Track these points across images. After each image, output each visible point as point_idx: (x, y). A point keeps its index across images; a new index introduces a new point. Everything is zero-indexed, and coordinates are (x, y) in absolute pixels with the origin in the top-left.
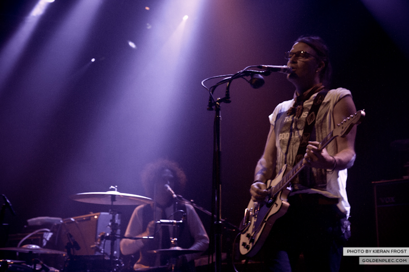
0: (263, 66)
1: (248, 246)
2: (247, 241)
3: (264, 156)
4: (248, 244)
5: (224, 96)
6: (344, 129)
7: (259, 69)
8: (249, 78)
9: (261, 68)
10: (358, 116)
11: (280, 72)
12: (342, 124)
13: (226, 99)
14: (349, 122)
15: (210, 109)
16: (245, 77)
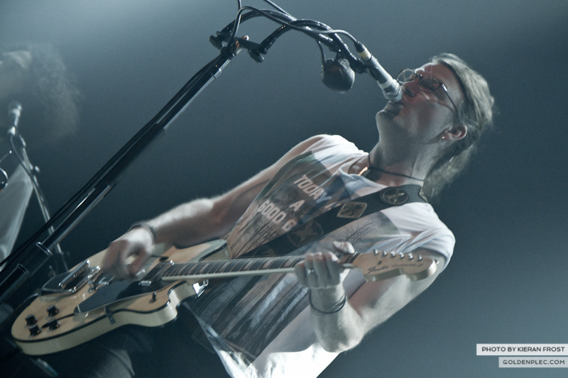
0: (366, 50)
1: (37, 328)
2: (43, 320)
3: (219, 199)
4: (40, 324)
5: (259, 41)
6: (381, 266)
7: (354, 49)
8: (330, 56)
9: (360, 49)
10: (421, 265)
11: (381, 86)
12: (384, 256)
13: (257, 50)
14: (400, 263)
15: (216, 41)
16: (326, 48)
